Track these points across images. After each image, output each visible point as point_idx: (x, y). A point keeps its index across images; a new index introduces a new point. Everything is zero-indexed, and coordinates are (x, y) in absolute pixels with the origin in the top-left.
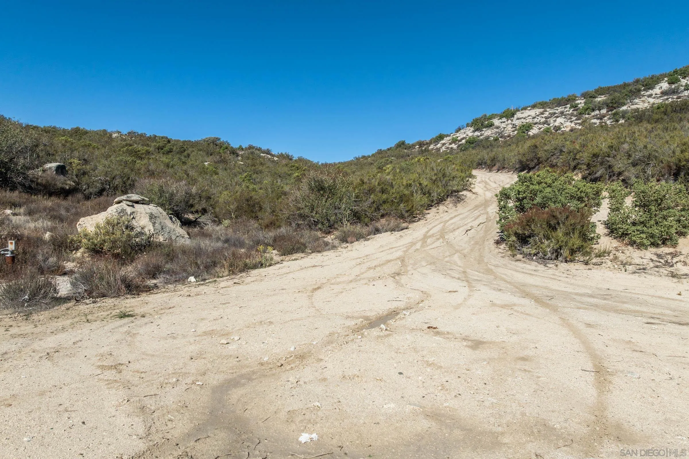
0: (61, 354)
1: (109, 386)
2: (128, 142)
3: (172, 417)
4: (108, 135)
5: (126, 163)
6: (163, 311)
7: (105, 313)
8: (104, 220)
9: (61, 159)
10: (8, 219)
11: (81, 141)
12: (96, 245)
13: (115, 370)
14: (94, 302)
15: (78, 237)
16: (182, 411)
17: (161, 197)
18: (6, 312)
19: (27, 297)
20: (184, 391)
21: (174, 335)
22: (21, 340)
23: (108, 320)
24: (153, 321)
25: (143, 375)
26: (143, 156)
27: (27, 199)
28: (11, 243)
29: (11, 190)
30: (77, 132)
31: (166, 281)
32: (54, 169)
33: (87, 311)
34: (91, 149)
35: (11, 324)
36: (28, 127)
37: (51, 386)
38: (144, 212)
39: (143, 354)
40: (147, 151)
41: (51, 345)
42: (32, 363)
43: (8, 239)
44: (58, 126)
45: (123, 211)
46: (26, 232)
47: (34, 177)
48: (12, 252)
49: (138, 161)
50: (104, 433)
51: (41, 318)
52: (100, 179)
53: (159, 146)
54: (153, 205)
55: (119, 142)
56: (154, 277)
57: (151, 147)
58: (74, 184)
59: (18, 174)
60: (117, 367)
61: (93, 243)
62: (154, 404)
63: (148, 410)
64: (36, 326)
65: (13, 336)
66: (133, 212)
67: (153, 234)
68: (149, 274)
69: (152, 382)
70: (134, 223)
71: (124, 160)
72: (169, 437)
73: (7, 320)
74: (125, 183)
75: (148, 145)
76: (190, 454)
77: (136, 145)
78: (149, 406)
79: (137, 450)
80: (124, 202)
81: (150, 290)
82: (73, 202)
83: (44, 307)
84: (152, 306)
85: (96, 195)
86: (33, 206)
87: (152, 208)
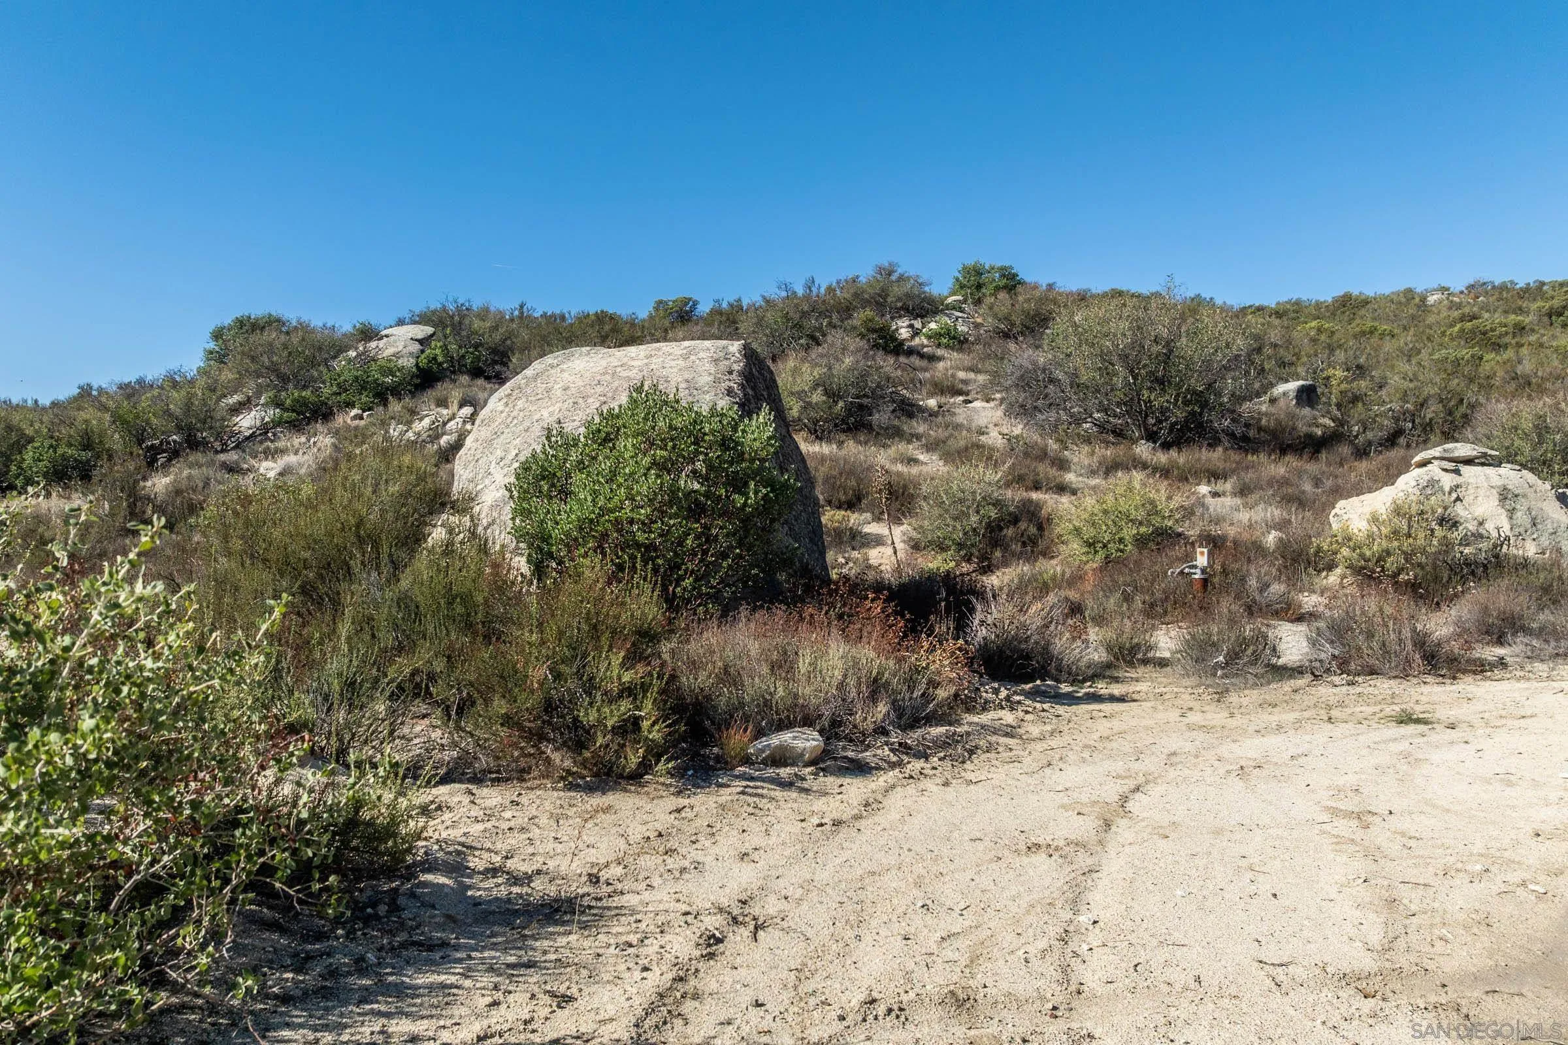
0: (1265, 772)
1: (1338, 847)
2: (1467, 310)
3: (1449, 936)
4: (1417, 300)
5: (1457, 362)
6: (1503, 721)
7: (1370, 710)
8: (1388, 504)
9: (1307, 372)
10: (1203, 505)
11: (1353, 325)
12: (1367, 560)
13: (1356, 822)
14: (1351, 684)
15: (1331, 543)
16: (1475, 930)
17: (1540, 443)
18: (1187, 682)
19: (1221, 658)
20: (1494, 894)
21: (1512, 778)
22: (1200, 736)
23: (1371, 723)
24: (1470, 739)
25: (1412, 843)
26: (1507, 339)
27: (1237, 463)
28: (1202, 553)
29: (1210, 445)
30: (1348, 305)
31: (1529, 653)
32: (1292, 395)
33: (1333, 700)
34: (1374, 340)
35: (1191, 704)
36: (1244, 310)
37: (1234, 823)
38: (1486, 485)
39: (1427, 804)
40: (1516, 325)
41: (1252, 754)
42: (1212, 779)
43: (1197, 545)
44: (1304, 298)
45: (1432, 483)
46: (1232, 532)
47: (1252, 418)
48: (1203, 571)
49: (1487, 357)
50: (1306, 922)
51: (1245, 701)
52: (1390, 409)
53: (1551, 308)
54: (1509, 466)
55: (1444, 314)
56: (1500, 641)
57: (1528, 313)
58: (1332, 424)
59: (1224, 412)
60: (1362, 817)
61: (1362, 556)
62: (1417, 901)
63: (1401, 907)
64: (1232, 715)
65: (1190, 727)
66: (1457, 486)
67: (1507, 539)
68: (1487, 633)
69: (1428, 860)
70: (1460, 511)
71: (1452, 358)
72: (1431, 966)
73: (1186, 697)
74: (1450, 413)
75: (1520, 310)
76: (1464, 1011)
77: (1486, 315)
78: (1405, 901)
79: (1357, 966)
80: (1436, 462)
81: (1482, 671)
82: (1329, 464)
83: (1251, 682)
84: (1480, 707)
85: (1381, 445)
86: (1249, 476)
87: (1508, 475)
